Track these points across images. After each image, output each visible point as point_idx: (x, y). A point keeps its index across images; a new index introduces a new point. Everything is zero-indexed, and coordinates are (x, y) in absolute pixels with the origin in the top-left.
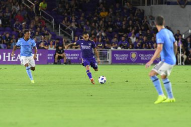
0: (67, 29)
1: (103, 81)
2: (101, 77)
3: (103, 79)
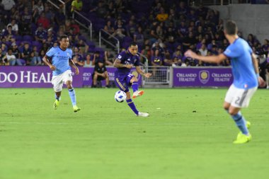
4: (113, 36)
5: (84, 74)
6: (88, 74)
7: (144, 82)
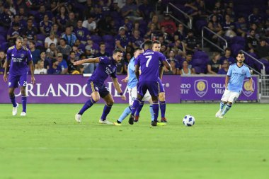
0: (214, 37)
1: (191, 123)
2: (189, 117)
3: (190, 119)
4: (218, 35)
5: (182, 86)
6: (186, 86)
7: (260, 96)
